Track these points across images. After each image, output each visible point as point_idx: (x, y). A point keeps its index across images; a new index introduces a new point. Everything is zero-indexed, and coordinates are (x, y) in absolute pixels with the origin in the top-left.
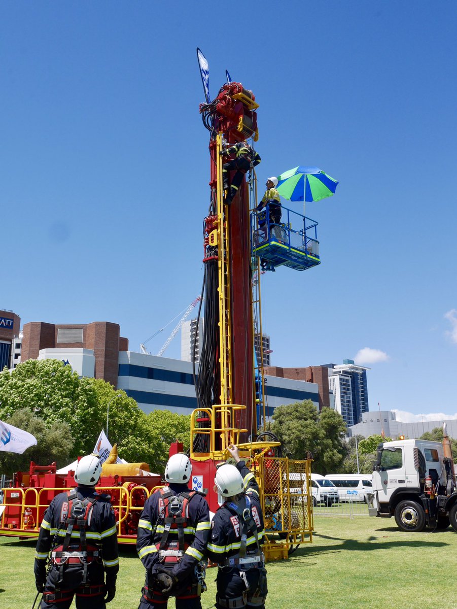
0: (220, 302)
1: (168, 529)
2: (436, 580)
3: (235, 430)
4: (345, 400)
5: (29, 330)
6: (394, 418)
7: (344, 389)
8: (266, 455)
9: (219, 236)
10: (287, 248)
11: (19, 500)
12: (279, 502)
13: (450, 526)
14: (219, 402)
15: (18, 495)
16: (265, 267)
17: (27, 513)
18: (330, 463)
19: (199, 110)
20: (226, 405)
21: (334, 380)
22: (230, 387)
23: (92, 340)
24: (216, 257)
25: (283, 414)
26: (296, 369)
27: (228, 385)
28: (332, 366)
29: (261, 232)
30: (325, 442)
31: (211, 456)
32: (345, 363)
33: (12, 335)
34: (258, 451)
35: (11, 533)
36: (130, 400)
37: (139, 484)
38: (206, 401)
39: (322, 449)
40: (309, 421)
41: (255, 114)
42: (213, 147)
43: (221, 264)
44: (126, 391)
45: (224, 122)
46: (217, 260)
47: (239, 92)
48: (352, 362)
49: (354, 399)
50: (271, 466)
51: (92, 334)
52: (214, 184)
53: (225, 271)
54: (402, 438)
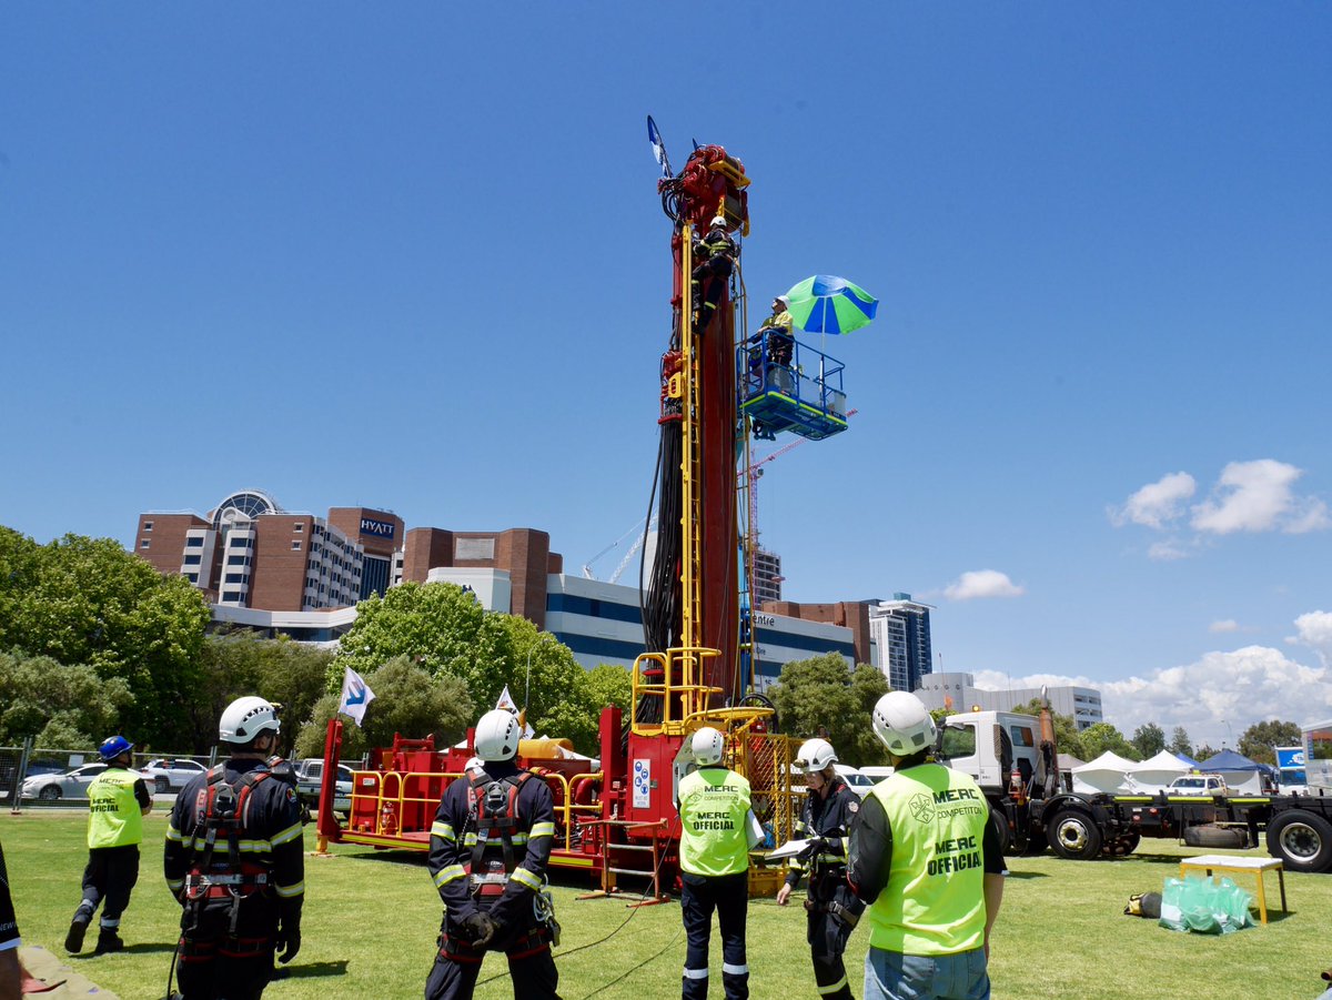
0: (684, 486)
1: (484, 839)
2: (1019, 931)
3: (703, 689)
4: (897, 654)
5: (414, 539)
6: (970, 684)
7: (895, 638)
8: (753, 728)
9: (684, 383)
10: (795, 402)
11: (374, 789)
12: (772, 805)
13: (1049, 847)
14: (680, 644)
15: (373, 781)
16: (760, 434)
17: (386, 810)
18: (867, 750)
19: (658, 188)
20: (691, 648)
21: (879, 624)
22: (698, 621)
23: (507, 556)
24: (680, 415)
25: (795, 673)
26: (820, 606)
27: (694, 618)
28: (877, 602)
29: (753, 378)
30: (860, 716)
31: (664, 729)
32: (896, 597)
33: (391, 547)
34: (738, 722)
35: (362, 839)
36: (561, 647)
37: (554, 771)
38: (659, 643)
39: (855, 727)
40: (835, 685)
41: (744, 194)
42: (677, 246)
43: (686, 426)
44: (555, 634)
45: (696, 207)
46: (681, 420)
47: (719, 159)
48: (907, 597)
49: (910, 653)
50: (760, 746)
51: (507, 545)
52: (677, 302)
53: (694, 438)
54: (976, 708)
